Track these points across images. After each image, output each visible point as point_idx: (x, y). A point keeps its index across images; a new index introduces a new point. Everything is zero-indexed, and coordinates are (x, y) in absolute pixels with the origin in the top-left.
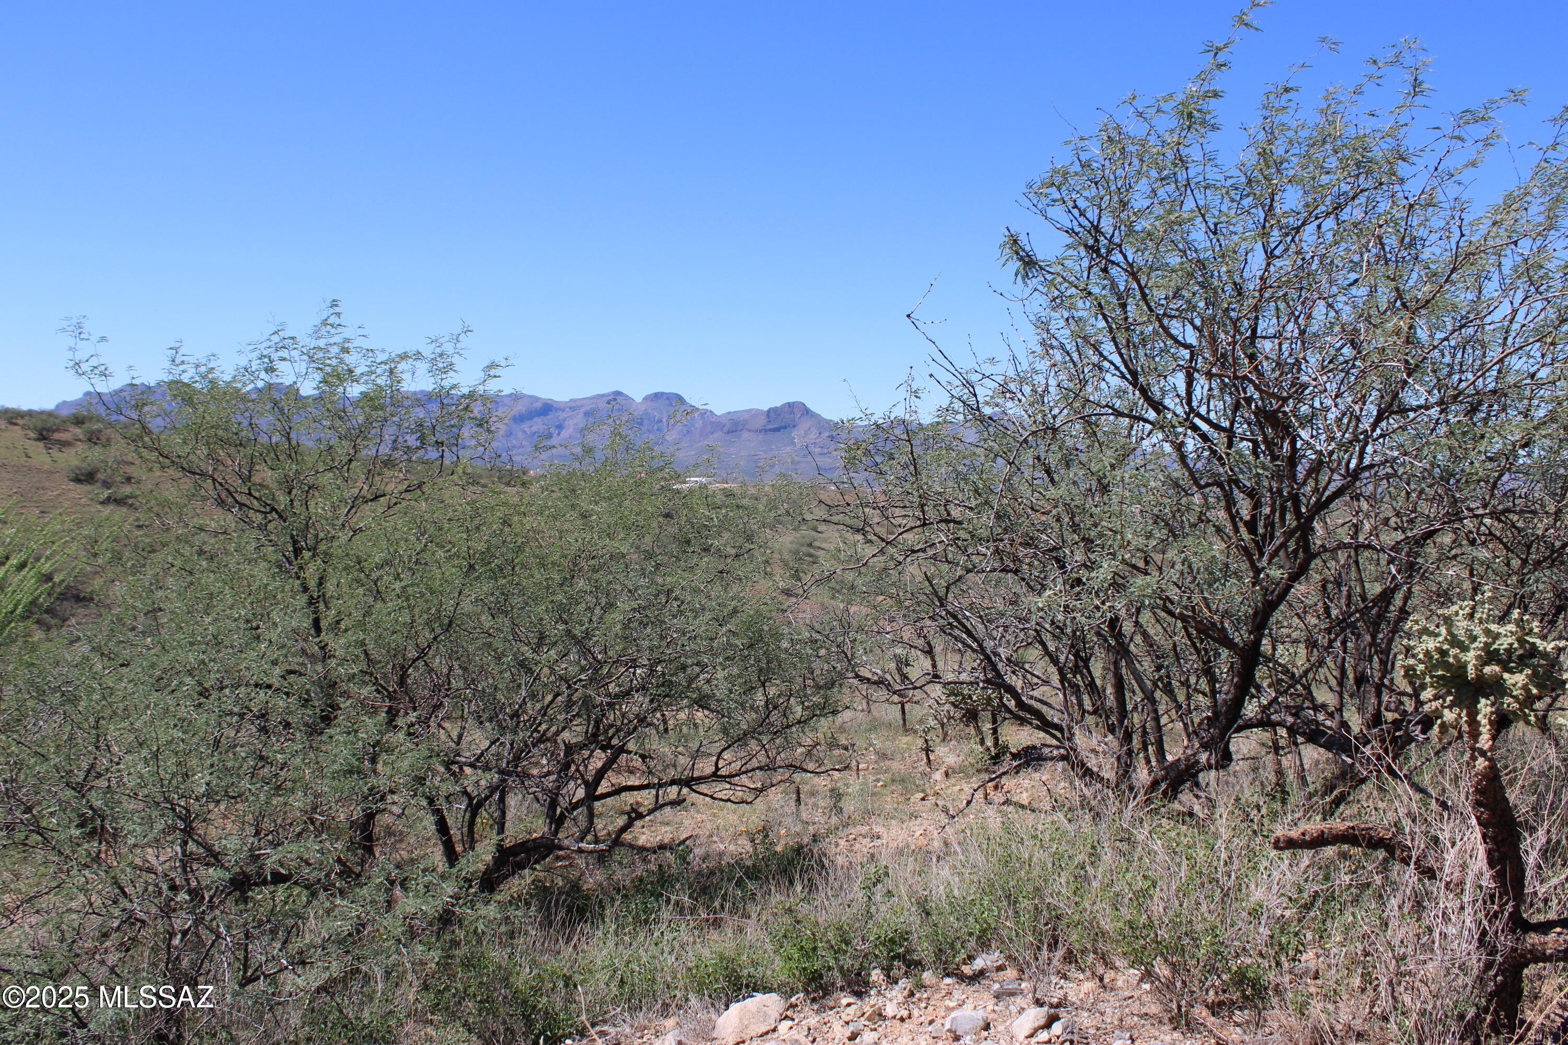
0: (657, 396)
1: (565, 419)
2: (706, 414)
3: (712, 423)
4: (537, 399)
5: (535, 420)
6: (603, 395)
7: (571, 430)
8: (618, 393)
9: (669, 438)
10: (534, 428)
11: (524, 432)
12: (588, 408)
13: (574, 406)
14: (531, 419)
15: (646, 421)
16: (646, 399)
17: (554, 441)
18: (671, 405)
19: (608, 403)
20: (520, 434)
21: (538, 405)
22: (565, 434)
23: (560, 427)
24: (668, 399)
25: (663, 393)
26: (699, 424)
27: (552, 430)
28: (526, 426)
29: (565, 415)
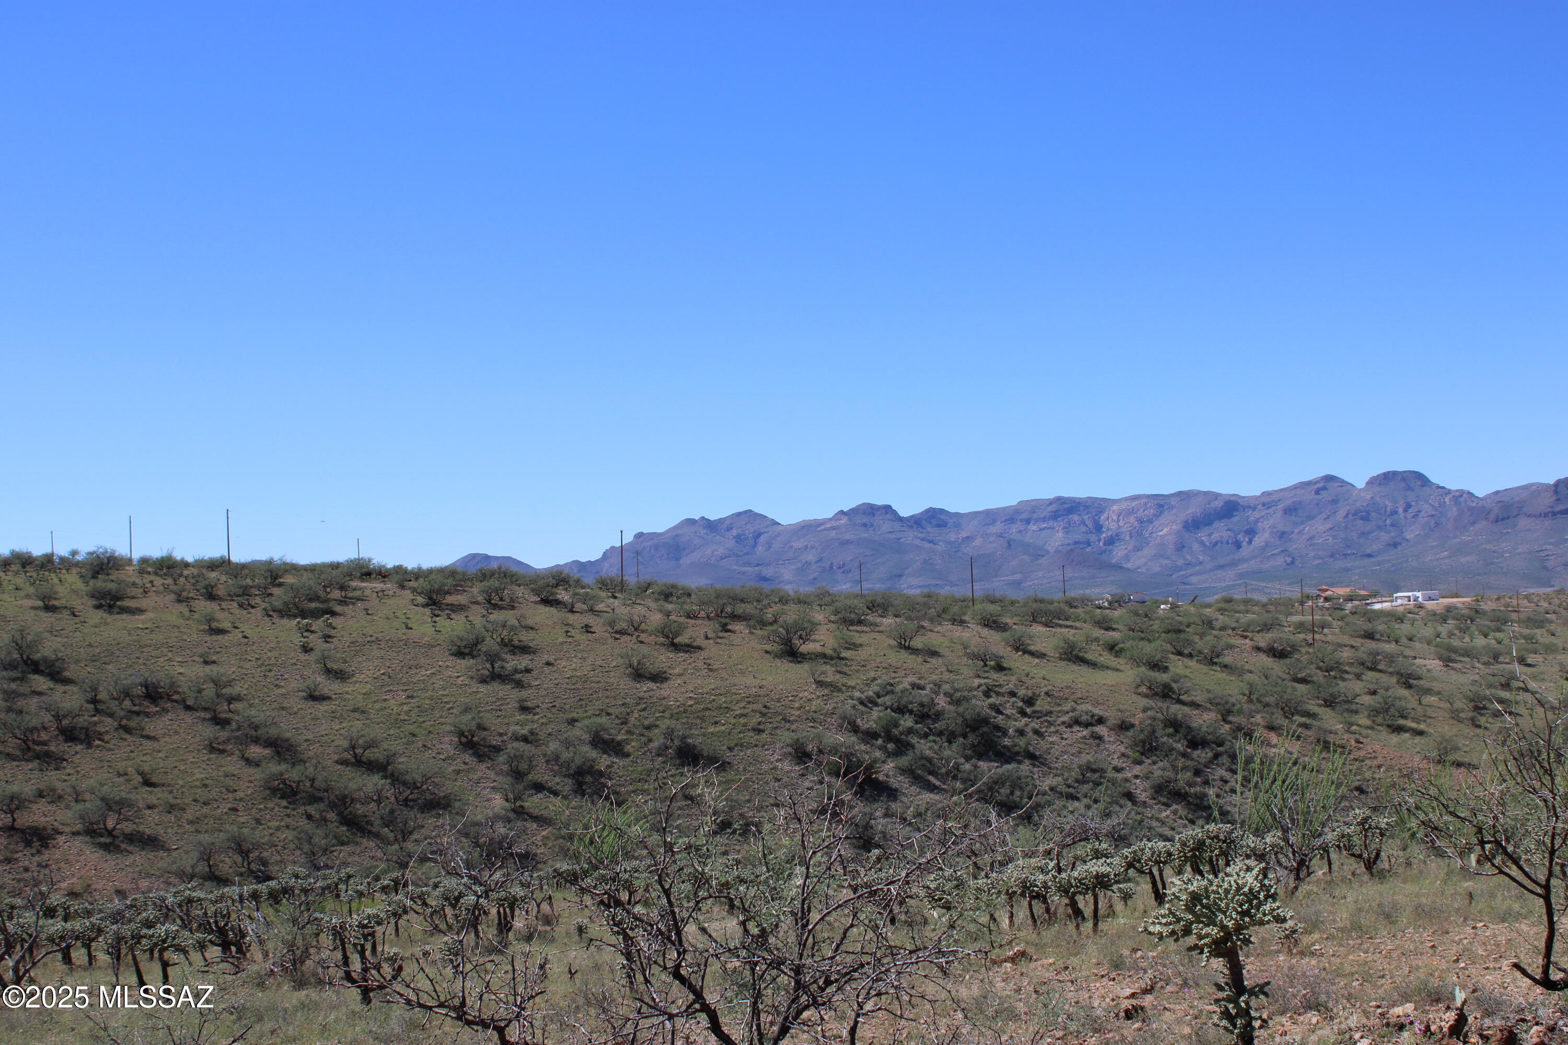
0: (1388, 478)
1: (1257, 521)
2: (1461, 496)
3: (1471, 509)
4: (1216, 496)
5: (1215, 525)
6: (1309, 483)
7: (1266, 535)
8: (1329, 479)
9: (1409, 535)
10: (1216, 536)
11: (1202, 543)
12: (1288, 503)
13: (1268, 501)
14: (1209, 524)
15: (1373, 515)
16: (1371, 482)
17: (1245, 551)
18: (1409, 489)
19: (1317, 492)
20: (1196, 546)
21: (1219, 504)
22: (1258, 541)
23: (1251, 532)
24: (1403, 480)
25: (1395, 474)
26: (1453, 512)
27: (1240, 537)
28: (1202, 535)
29: (1256, 515)
